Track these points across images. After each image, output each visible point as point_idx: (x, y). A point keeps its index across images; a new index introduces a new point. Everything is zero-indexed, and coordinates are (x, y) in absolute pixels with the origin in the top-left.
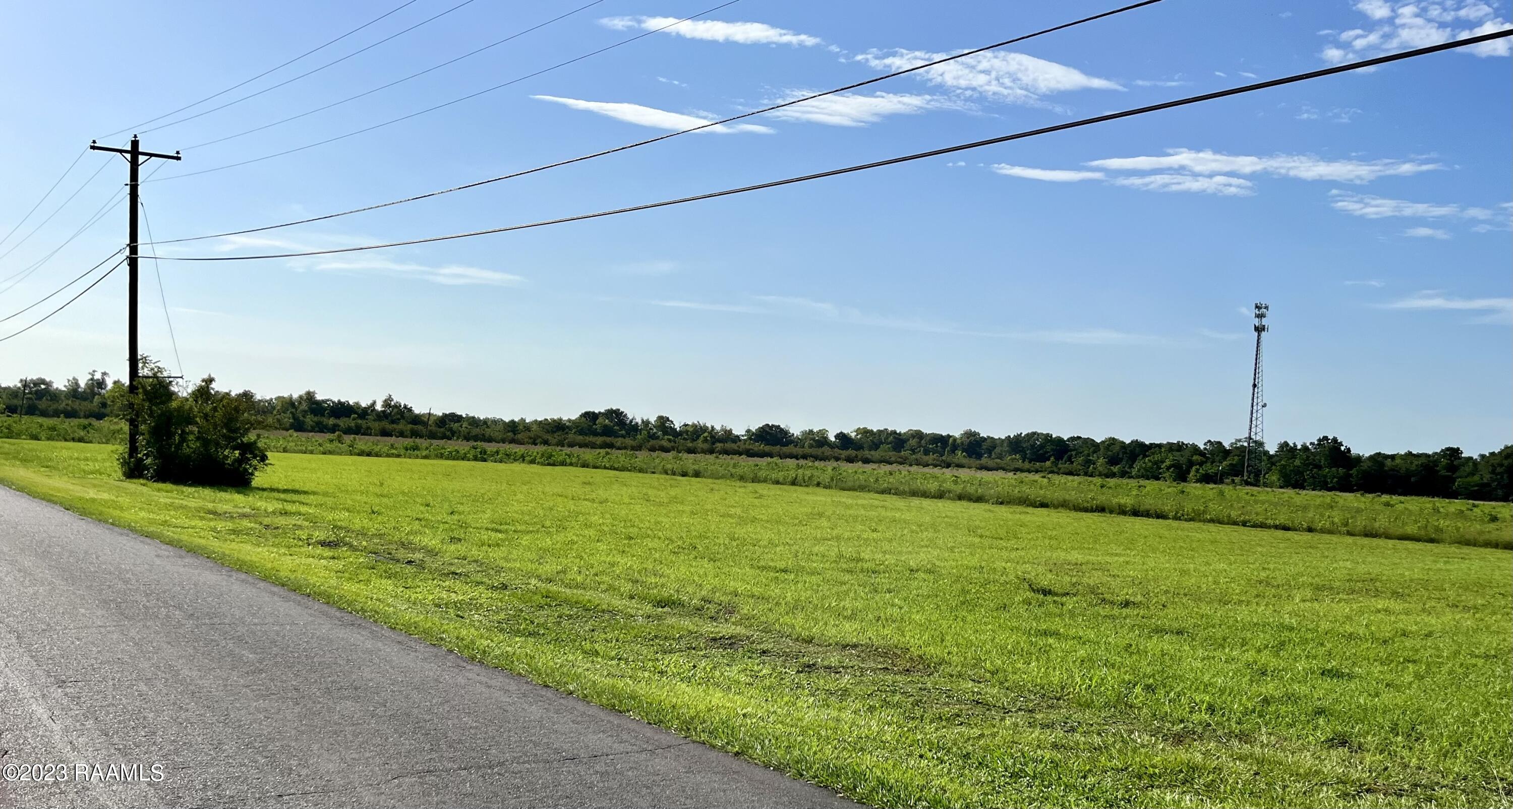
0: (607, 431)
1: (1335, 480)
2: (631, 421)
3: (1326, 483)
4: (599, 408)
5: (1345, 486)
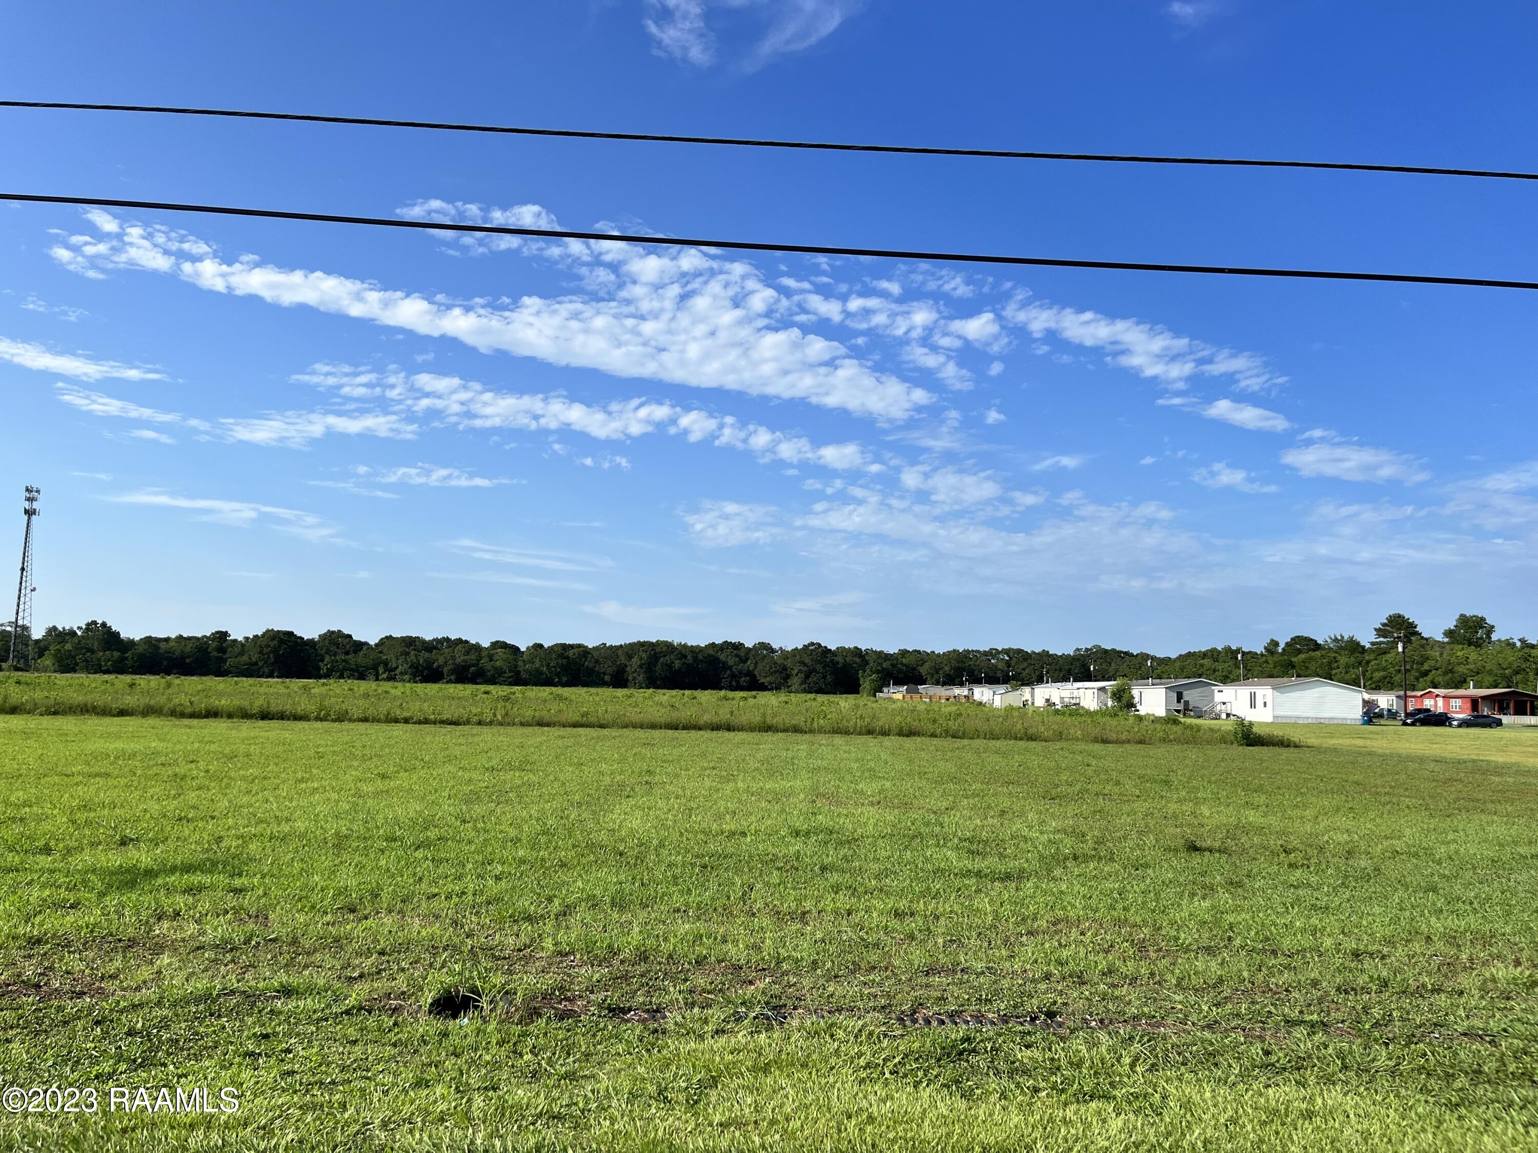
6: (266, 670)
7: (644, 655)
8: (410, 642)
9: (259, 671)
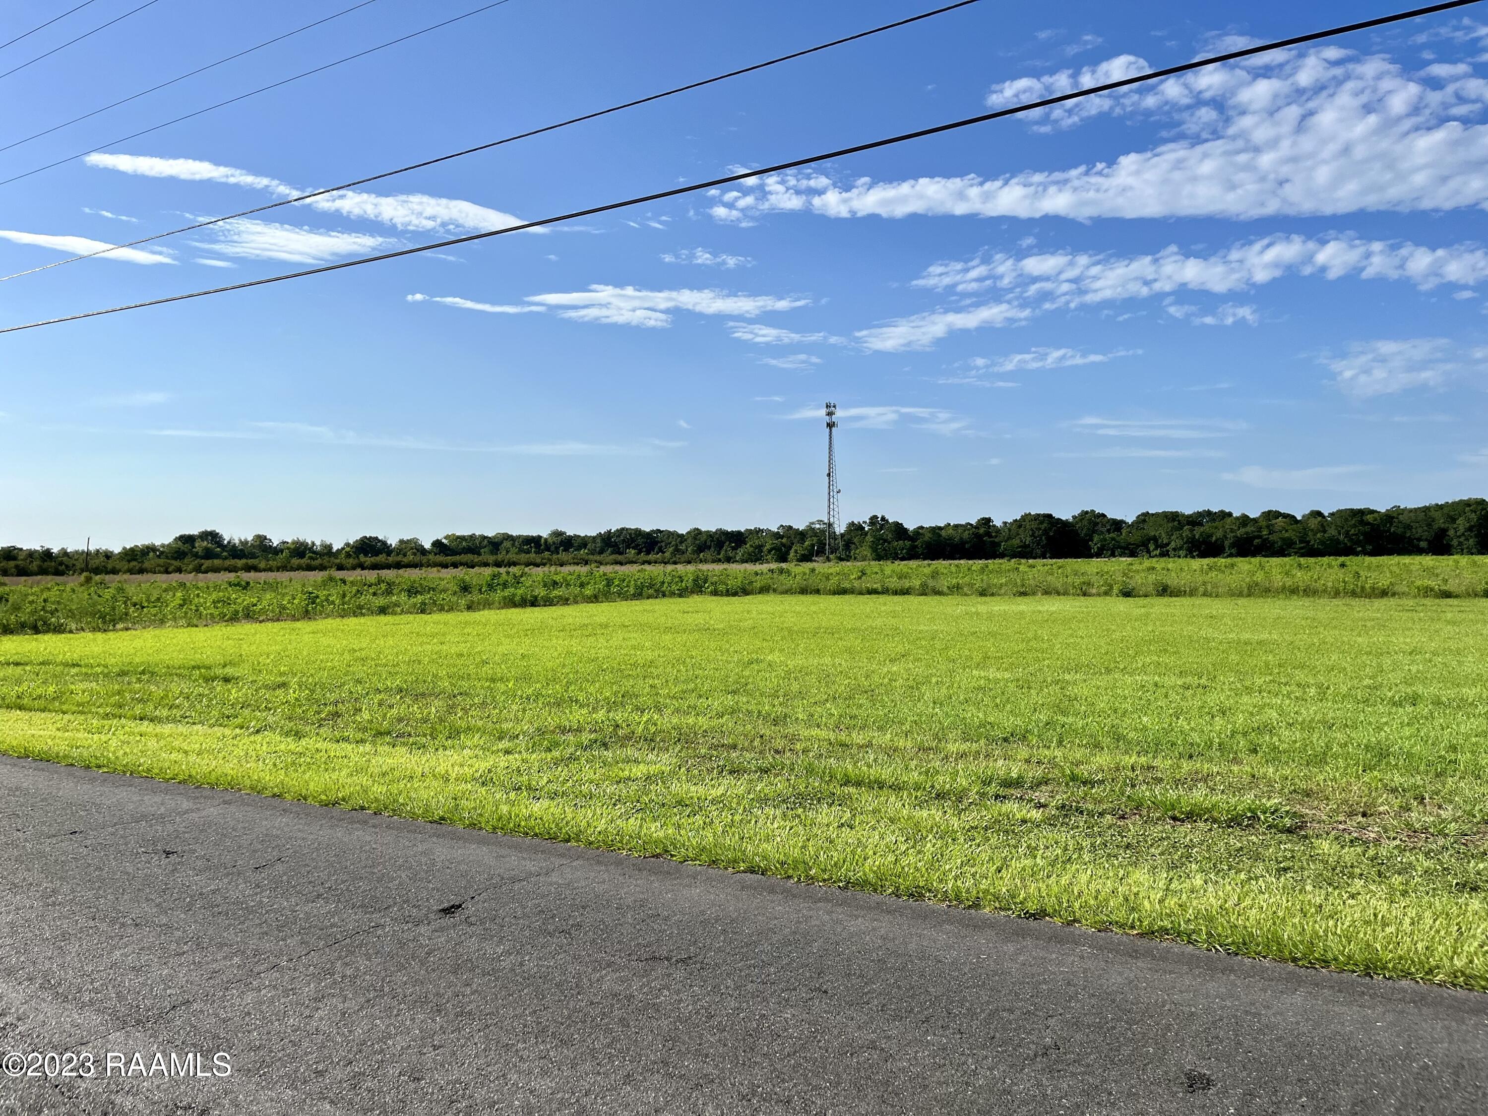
0: (208, 554)
1: (905, 551)
2: (229, 542)
3: (897, 554)
4: (194, 530)
5: (912, 555)
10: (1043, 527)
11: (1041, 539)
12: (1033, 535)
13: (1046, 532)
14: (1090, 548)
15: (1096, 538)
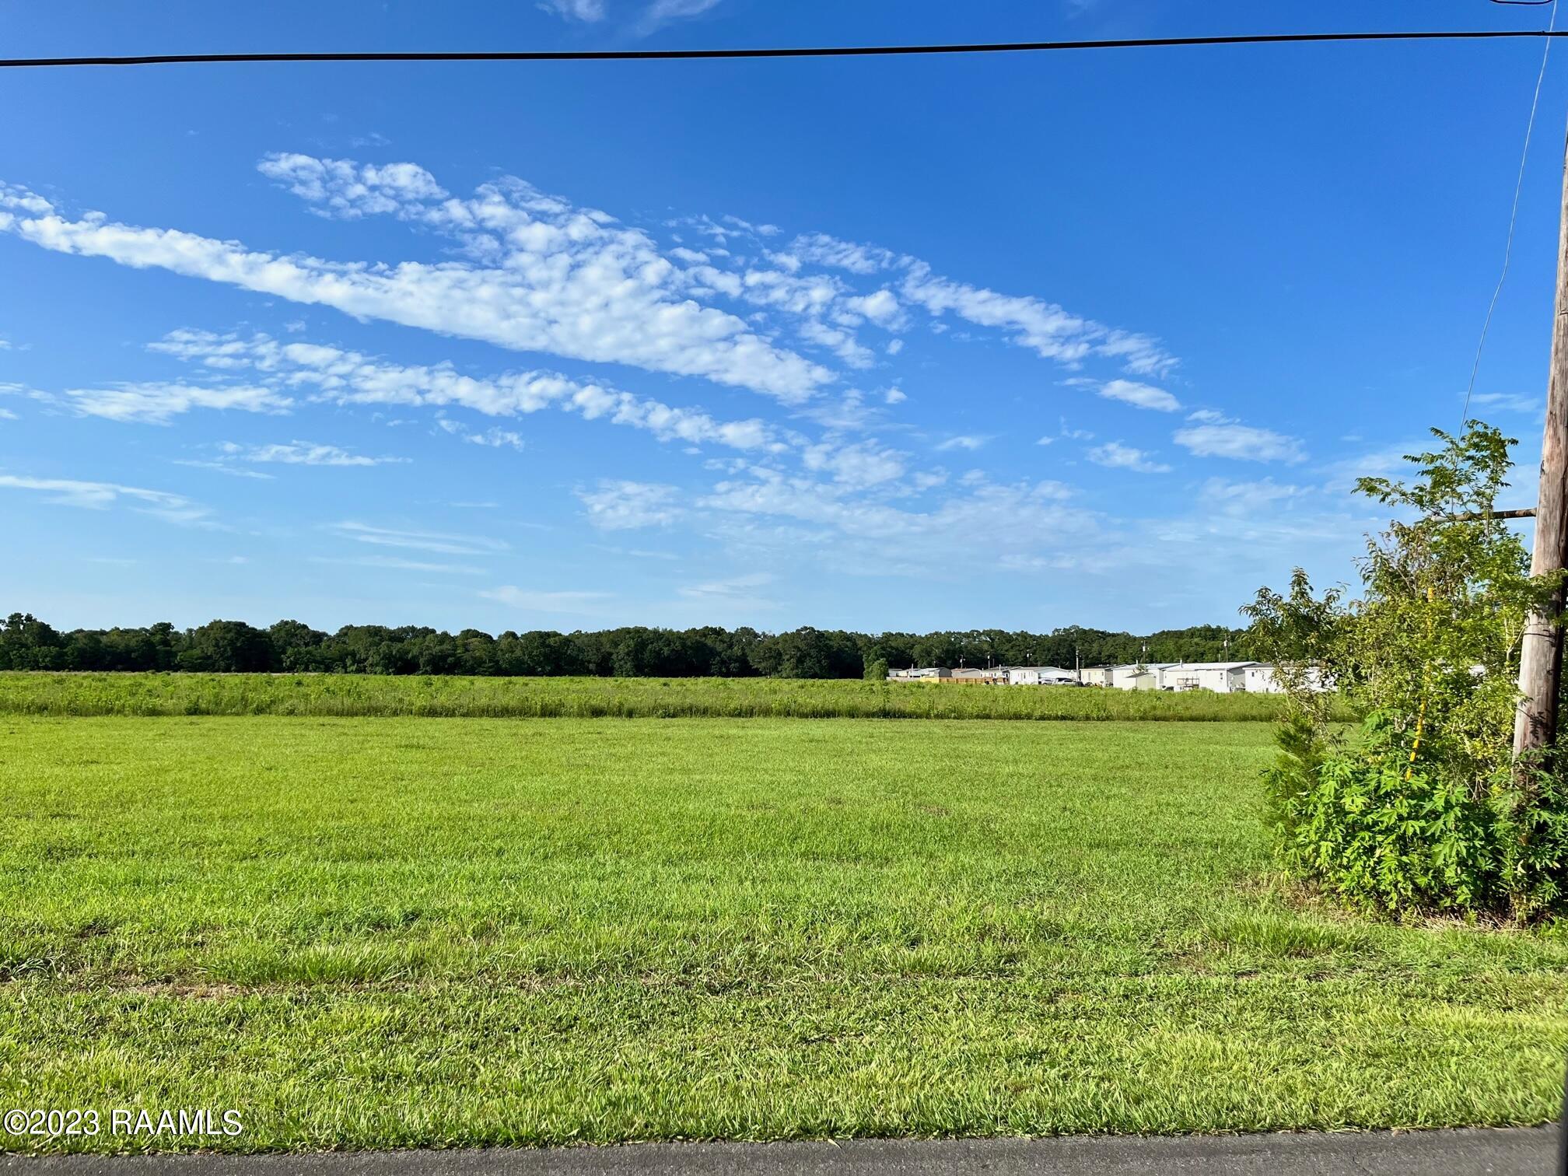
6: (222, 664)
7: (631, 642)
8: (375, 632)
9: (213, 665)
10: (229, 636)
11: (225, 650)
12: (217, 645)
13: (232, 642)
14: (281, 662)
15: (290, 651)
